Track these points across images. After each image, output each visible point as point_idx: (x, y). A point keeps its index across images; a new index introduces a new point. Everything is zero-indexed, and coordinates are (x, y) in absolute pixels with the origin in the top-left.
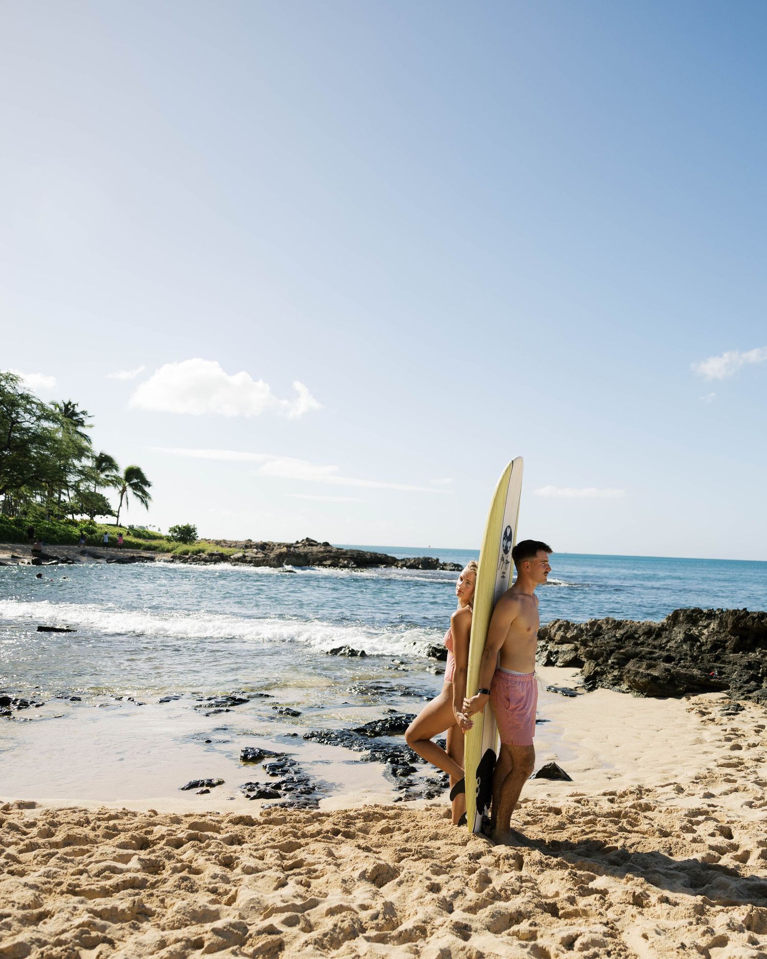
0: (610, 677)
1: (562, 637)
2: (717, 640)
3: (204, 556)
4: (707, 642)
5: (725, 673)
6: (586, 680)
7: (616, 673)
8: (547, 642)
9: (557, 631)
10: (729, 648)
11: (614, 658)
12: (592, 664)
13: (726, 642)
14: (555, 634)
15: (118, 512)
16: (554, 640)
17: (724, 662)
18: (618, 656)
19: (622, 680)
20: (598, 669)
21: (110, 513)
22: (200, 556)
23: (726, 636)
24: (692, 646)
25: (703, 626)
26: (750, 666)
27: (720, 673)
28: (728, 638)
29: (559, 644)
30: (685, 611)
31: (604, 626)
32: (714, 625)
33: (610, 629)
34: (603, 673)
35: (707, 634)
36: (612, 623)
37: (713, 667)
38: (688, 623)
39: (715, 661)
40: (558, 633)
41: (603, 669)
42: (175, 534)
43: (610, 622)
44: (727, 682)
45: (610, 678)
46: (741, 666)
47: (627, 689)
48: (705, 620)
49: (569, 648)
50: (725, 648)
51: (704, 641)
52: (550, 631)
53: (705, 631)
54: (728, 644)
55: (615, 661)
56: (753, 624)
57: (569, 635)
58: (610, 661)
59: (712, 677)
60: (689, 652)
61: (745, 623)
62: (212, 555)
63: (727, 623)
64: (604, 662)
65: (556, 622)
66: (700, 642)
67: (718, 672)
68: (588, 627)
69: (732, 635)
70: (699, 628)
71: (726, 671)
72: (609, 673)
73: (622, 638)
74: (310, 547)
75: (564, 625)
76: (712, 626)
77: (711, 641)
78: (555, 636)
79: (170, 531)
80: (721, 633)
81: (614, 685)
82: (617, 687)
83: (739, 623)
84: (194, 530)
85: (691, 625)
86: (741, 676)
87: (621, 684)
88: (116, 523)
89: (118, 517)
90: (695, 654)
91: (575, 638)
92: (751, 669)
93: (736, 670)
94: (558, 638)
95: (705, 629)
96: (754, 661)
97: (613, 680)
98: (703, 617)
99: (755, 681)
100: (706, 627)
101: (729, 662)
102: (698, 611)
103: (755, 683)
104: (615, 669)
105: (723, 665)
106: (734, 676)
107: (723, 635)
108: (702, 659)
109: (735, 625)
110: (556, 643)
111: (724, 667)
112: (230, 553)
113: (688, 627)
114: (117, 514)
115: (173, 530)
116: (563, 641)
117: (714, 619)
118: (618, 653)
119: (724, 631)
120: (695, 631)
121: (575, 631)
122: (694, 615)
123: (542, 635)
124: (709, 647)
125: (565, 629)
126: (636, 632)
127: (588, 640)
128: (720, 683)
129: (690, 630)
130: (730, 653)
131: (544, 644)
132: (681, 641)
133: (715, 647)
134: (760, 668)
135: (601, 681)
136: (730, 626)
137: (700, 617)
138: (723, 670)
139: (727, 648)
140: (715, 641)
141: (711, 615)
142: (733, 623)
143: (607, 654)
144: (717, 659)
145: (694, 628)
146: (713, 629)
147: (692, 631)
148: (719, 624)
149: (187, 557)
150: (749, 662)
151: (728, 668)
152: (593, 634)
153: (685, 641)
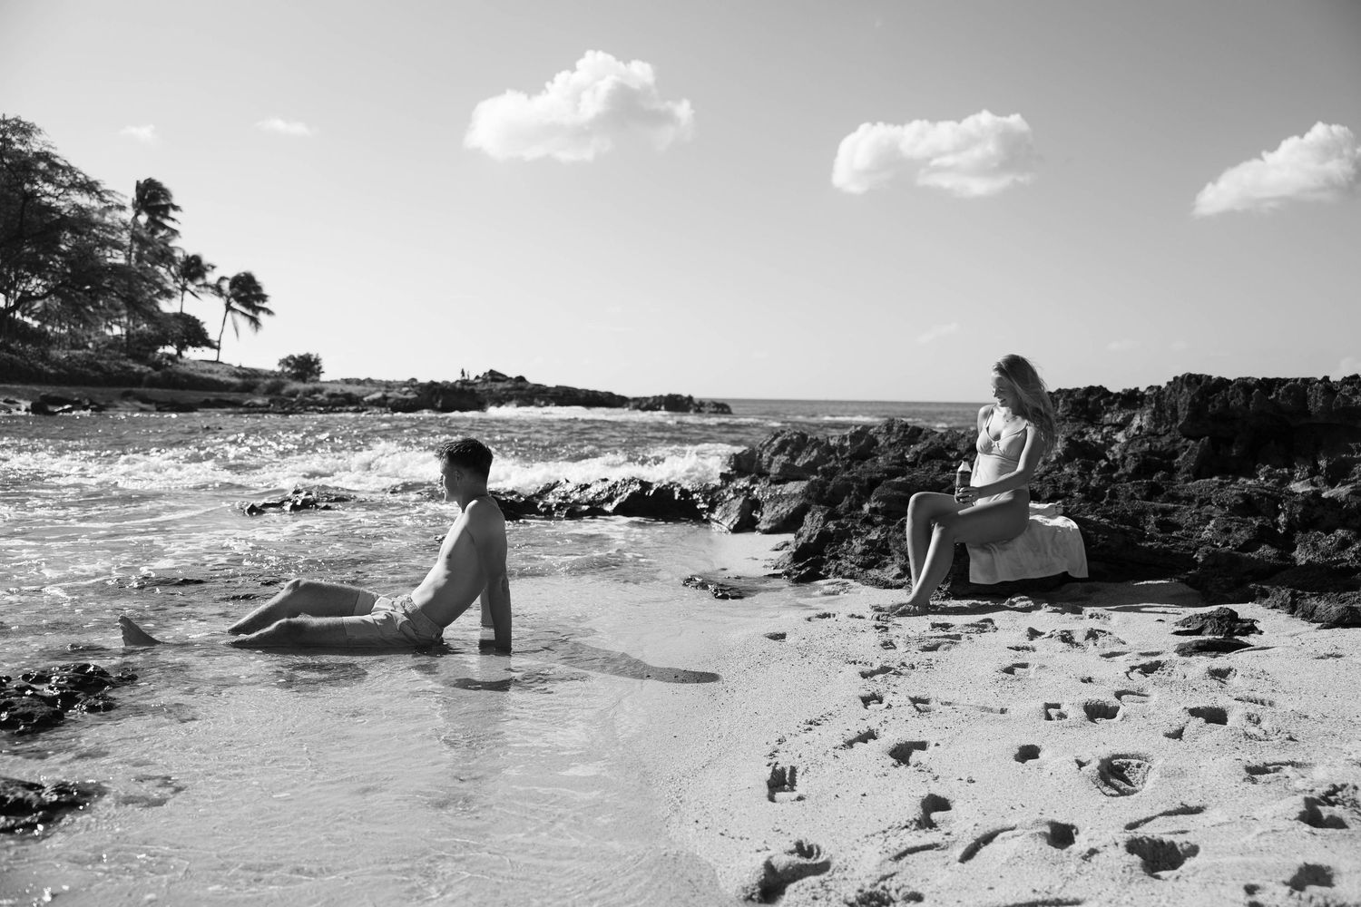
0: (858, 546)
1: (784, 466)
2: (1150, 452)
3: (320, 397)
4: (1124, 458)
5: (1178, 527)
6: (798, 556)
7: (874, 536)
8: (753, 481)
9: (774, 454)
10: (1183, 470)
11: (879, 499)
12: (817, 515)
13: (1175, 454)
14: (771, 461)
15: (219, 342)
16: (769, 474)
17: (1173, 498)
18: (888, 492)
19: (888, 553)
20: (831, 526)
21: (209, 344)
22: (315, 398)
23: (1174, 442)
24: (1087, 468)
25: (1114, 425)
26: (1248, 506)
27: (1166, 526)
28: (1179, 445)
29: (778, 482)
30: (1070, 393)
31: (881, 440)
32: (1140, 420)
33: (895, 444)
34: (844, 535)
35: (1123, 440)
36: (899, 431)
37: (1143, 513)
38: (1078, 419)
39: (1148, 498)
40: (776, 458)
41: (842, 526)
42: (287, 369)
43: (895, 429)
44: (1188, 548)
45: (859, 549)
46: (1222, 506)
47: (899, 576)
48: (1119, 409)
49: (797, 491)
50: (1172, 471)
51: (1118, 457)
52: (761, 456)
53: (1120, 437)
54: (1180, 459)
55: (879, 505)
56: (1247, 404)
57: (799, 463)
58: (866, 507)
59: (1142, 538)
60: (1077, 481)
61: (1226, 402)
62: (333, 395)
63: (1175, 410)
64: (851, 508)
65: (776, 436)
66: (1107, 459)
67: (1158, 524)
68: (848, 443)
69: (1189, 437)
70: (1105, 431)
71: (1182, 520)
72: (859, 534)
73: (916, 460)
74: (493, 383)
75: (792, 440)
76: (1136, 422)
77: (1134, 455)
78: (769, 465)
79: (279, 364)
80: (1159, 436)
81: (867, 566)
82: (874, 573)
83: (1208, 402)
84: (317, 361)
85: (1083, 423)
86: (1228, 531)
87: (886, 565)
88: (215, 359)
89: (218, 349)
90: (1093, 484)
91: (810, 468)
92: (1256, 514)
93: (1210, 518)
94: (775, 469)
95: (1119, 431)
96: (1259, 494)
97: (864, 553)
98: (1112, 403)
99: (1272, 546)
100: (1120, 427)
101: (1190, 499)
102: (1099, 392)
103: (1274, 551)
104: (875, 525)
105: (1171, 505)
106: (1206, 535)
107: (1166, 440)
108: (1114, 495)
109: (1197, 410)
110: (772, 482)
111: (1174, 510)
112: (364, 393)
113: (1076, 429)
114: (217, 344)
115: (284, 362)
116: (787, 475)
117: (1142, 405)
118: (889, 485)
119: (1168, 431)
120: (1094, 436)
121: (815, 453)
122: (1090, 399)
123: (744, 465)
124: (1130, 469)
125: (794, 450)
126: (951, 447)
127: (838, 468)
128: (1167, 552)
129: (1083, 435)
130: (1187, 481)
131: (747, 484)
132: (1059, 459)
133: (1147, 466)
134: (1278, 513)
135: (836, 558)
136: (1183, 414)
137: (1106, 404)
138: (1174, 518)
139: (1179, 469)
140: (1145, 453)
141: (1131, 399)
142: (1192, 404)
143: (860, 488)
144: (1154, 492)
145: (1092, 431)
146: (1140, 428)
147: (1086, 438)
148: (1154, 413)
149: (294, 400)
150: (1243, 496)
151: (1185, 515)
152: (850, 458)
153: (1067, 458)
